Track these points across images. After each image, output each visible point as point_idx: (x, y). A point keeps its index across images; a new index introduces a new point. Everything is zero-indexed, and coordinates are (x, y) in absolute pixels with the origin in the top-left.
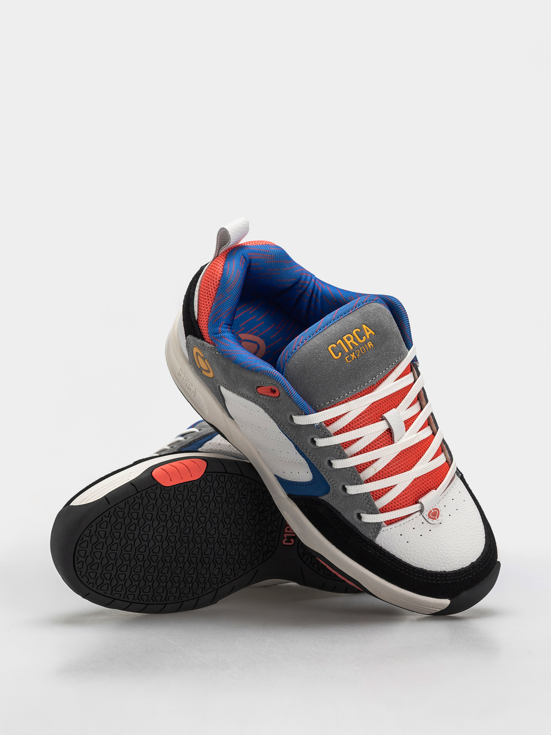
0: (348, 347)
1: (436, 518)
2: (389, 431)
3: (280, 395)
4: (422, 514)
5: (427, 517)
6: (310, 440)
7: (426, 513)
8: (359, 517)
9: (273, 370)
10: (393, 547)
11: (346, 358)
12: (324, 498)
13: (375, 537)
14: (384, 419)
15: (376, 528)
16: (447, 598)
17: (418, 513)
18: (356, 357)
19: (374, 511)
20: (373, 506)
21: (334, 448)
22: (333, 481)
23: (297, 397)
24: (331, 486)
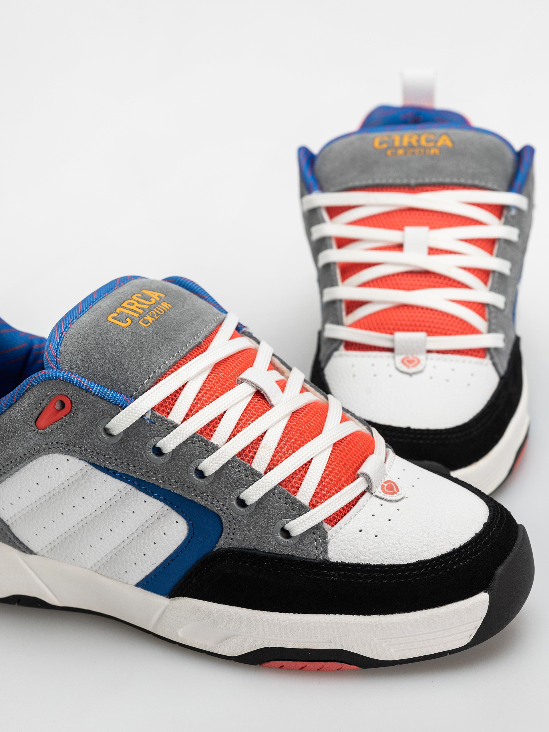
0: (135, 312)
1: (396, 491)
2: (259, 394)
3: (73, 403)
4: (372, 494)
5: (382, 495)
6: (151, 451)
7: (378, 491)
8: (286, 534)
9: (45, 373)
10: (359, 552)
11: (140, 322)
12: (221, 545)
13: (326, 551)
14: (243, 381)
15: (319, 537)
16: (481, 591)
17: (367, 495)
18: (154, 319)
19: (302, 509)
20: (296, 502)
21: (192, 443)
22: (218, 501)
23: (99, 390)
24: (220, 513)
